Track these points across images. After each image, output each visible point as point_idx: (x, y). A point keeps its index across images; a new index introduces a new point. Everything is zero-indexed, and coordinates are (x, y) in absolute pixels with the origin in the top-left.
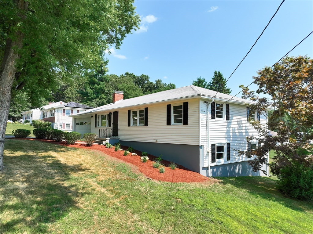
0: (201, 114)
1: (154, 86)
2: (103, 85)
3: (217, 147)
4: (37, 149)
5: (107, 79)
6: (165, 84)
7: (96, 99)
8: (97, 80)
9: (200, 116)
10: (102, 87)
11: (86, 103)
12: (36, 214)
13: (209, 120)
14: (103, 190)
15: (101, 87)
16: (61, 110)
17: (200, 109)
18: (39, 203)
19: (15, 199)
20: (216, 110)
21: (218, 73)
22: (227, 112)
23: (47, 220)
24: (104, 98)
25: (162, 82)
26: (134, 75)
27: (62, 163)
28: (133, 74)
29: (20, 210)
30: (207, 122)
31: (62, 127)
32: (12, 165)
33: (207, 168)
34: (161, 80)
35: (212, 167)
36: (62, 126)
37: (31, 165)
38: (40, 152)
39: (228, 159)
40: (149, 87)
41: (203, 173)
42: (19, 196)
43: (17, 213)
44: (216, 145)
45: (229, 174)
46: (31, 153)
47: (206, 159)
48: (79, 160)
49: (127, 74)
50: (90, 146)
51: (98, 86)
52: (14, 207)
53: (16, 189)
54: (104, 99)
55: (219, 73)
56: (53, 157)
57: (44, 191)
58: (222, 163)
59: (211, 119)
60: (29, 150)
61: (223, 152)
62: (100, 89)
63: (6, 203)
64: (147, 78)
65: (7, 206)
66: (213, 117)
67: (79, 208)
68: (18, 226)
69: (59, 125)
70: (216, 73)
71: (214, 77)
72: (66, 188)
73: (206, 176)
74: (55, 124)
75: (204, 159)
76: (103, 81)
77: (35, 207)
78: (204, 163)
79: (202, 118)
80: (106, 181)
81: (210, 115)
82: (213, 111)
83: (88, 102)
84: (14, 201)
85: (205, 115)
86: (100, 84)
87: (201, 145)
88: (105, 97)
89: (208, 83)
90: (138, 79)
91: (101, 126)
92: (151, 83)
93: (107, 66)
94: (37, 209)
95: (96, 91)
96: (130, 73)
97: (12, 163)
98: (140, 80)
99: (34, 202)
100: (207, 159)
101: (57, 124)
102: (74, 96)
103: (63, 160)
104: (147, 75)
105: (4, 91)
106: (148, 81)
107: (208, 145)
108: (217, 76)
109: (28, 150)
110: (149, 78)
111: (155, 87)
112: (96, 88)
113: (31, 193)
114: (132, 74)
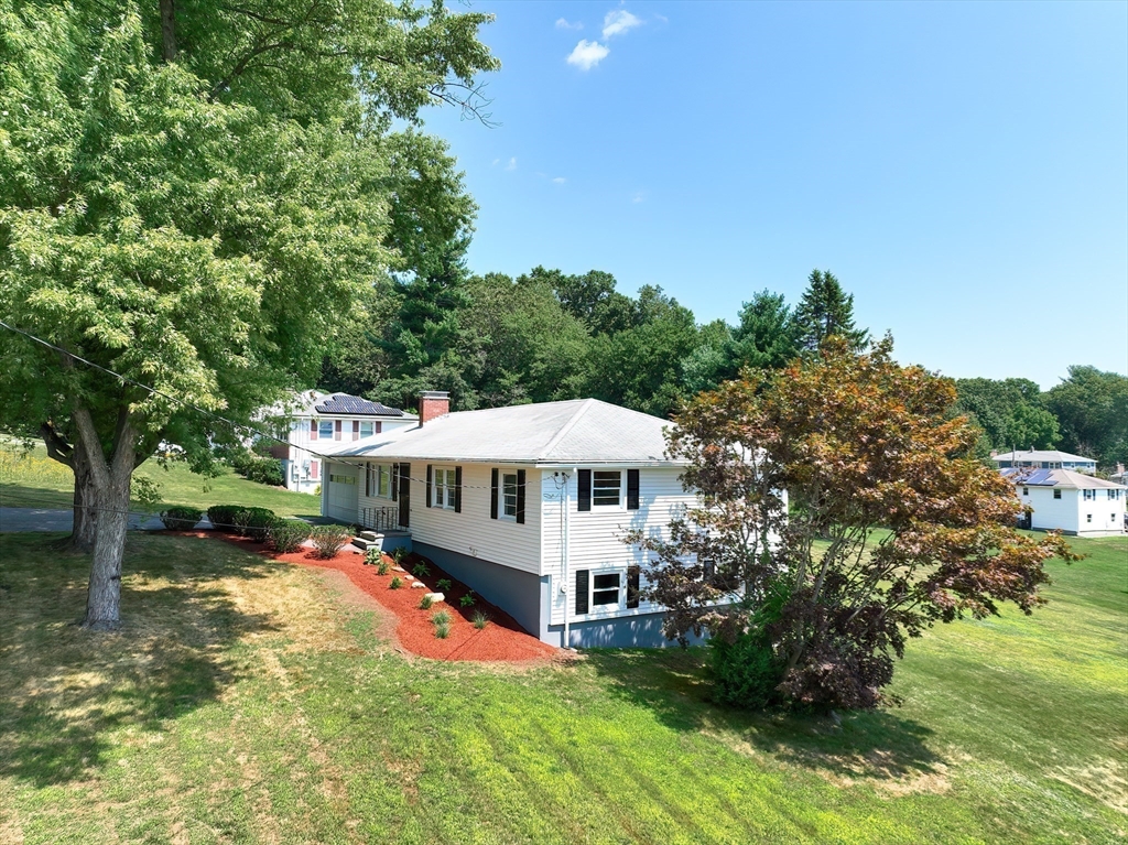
0: (543, 503)
1: (632, 310)
2: (451, 320)
3: (595, 577)
4: (200, 570)
5: (464, 301)
6: (673, 299)
7: (429, 365)
8: (432, 306)
9: (543, 507)
10: (448, 326)
11: (399, 381)
12: (153, 706)
13: (569, 515)
14: (281, 672)
15: (444, 329)
16: (305, 422)
17: (544, 490)
18: (161, 691)
19: (128, 683)
20: (593, 488)
21: (823, 277)
22: (629, 489)
23: (162, 716)
24: (455, 365)
25: (663, 293)
26: (562, 274)
27: (236, 609)
28: (558, 271)
29: (131, 699)
30: (563, 519)
31: (308, 474)
32: (137, 616)
33: (561, 628)
34: (658, 287)
35: (573, 626)
36: (310, 470)
37: (173, 617)
38: (203, 581)
39: (632, 604)
40: (614, 312)
41: (550, 639)
42: (135, 678)
43: (126, 704)
44: (590, 573)
45: (635, 640)
46: (185, 584)
47: (558, 605)
48: (278, 601)
49: (539, 272)
50: (329, 558)
51: (434, 325)
52: (124, 695)
53: (133, 666)
54: (452, 369)
55: (828, 276)
56: (224, 595)
57: (176, 671)
58: (612, 616)
59: (576, 511)
60: (185, 573)
61: (616, 588)
62: (443, 332)
63: (114, 688)
64: (606, 281)
65: (114, 692)
66: (584, 505)
67: (219, 702)
68: (123, 720)
69: (300, 468)
70: (816, 276)
71: (810, 291)
72: (215, 667)
73: (559, 646)
74: (290, 465)
75: (553, 608)
76: (451, 307)
77: (153, 696)
78: (553, 617)
79: (548, 512)
80: (300, 654)
81: (573, 503)
82: (583, 493)
83: (403, 378)
84: (126, 685)
85: (558, 503)
86: (441, 319)
87: (542, 575)
88: (456, 359)
89: (792, 311)
90: (578, 285)
91: (380, 493)
92: (623, 300)
93: (465, 256)
94: (155, 699)
95: (431, 341)
96: (547, 270)
97: (140, 610)
98: (585, 290)
99: (154, 689)
100: (562, 607)
101: (295, 464)
102: (366, 353)
103: (241, 604)
104: (607, 273)
105: (117, 488)
106: (612, 292)
107: (563, 574)
108: (820, 286)
109: (181, 574)
110: (615, 282)
111: (638, 310)
112: (431, 330)
113: (155, 673)
114: (554, 270)
